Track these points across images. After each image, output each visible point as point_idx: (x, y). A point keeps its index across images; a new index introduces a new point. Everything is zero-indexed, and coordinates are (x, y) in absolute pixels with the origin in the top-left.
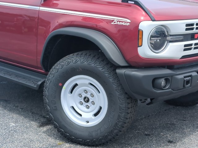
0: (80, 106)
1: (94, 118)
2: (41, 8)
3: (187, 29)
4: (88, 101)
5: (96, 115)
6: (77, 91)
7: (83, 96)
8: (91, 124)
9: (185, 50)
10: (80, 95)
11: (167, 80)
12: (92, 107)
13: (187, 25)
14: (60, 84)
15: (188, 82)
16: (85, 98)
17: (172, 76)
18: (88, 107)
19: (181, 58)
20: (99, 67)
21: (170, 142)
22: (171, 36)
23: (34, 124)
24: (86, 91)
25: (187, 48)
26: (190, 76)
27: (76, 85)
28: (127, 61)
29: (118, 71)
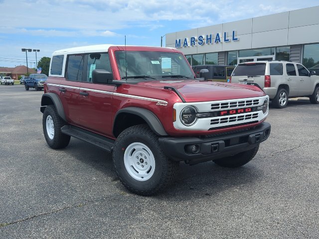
0: (137, 165)
1: (147, 174)
2: (114, 93)
3: (212, 108)
4: (143, 162)
5: (148, 172)
6: (135, 154)
7: (140, 158)
8: (145, 179)
9: (212, 124)
10: (138, 157)
11: (197, 147)
12: (146, 166)
13: (212, 105)
14: (123, 149)
15: (215, 148)
16: (141, 159)
17: (201, 143)
18: (143, 166)
19: (209, 130)
20: (148, 136)
21: (207, 194)
22: (199, 113)
23: (110, 179)
24: (141, 154)
25: (214, 122)
26: (218, 143)
27: (134, 150)
28: (166, 132)
29: (160, 139)
